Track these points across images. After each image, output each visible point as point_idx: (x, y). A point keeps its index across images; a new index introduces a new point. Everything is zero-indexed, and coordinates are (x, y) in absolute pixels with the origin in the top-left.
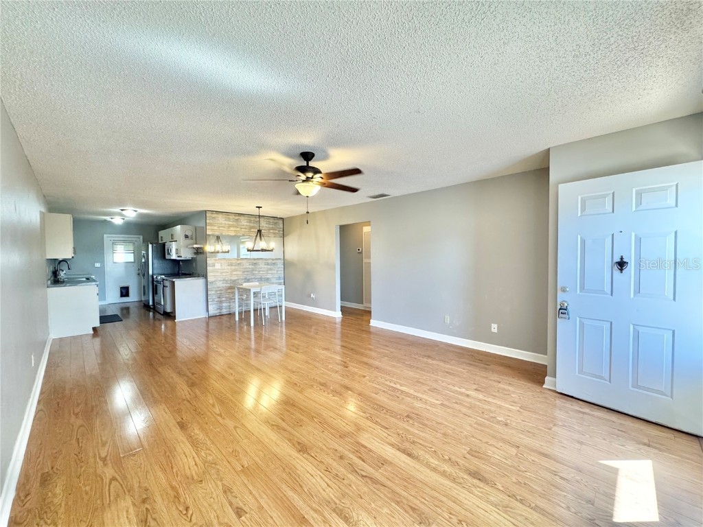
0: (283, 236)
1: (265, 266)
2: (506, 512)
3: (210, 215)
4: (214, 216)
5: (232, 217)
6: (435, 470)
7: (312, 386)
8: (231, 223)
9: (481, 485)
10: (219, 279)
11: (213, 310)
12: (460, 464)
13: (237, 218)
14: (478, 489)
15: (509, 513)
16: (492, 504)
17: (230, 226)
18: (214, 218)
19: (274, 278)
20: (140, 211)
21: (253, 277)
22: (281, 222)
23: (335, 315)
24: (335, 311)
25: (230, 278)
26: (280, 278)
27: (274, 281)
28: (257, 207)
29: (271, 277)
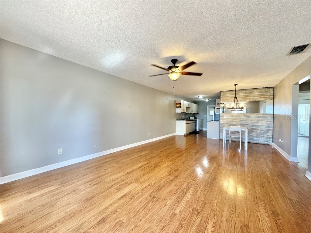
0: (274, 99)
2: (76, 228)
3: (222, 93)
6: (111, 205)
9: (95, 222)
10: (226, 123)
12: (112, 215)
14: (93, 220)
15: (75, 229)
16: (83, 223)
18: (225, 94)
19: (263, 126)
20: (204, 96)
21: (246, 124)
22: (272, 89)
23: (289, 158)
24: (290, 155)
25: (232, 123)
26: (268, 126)
27: (264, 128)
28: (234, 85)
29: (261, 125)
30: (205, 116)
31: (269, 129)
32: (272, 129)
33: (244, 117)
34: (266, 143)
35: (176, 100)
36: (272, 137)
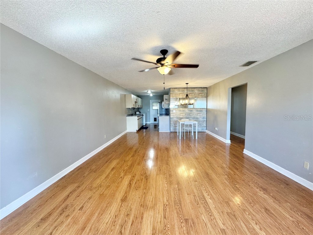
0: (207, 97)
1: (196, 112)
3: (172, 90)
4: (173, 90)
5: (181, 90)
7: (165, 174)
8: (180, 92)
10: (175, 117)
11: (172, 130)
13: (183, 90)
17: (180, 94)
18: (173, 91)
19: (200, 118)
20: (152, 91)
21: (190, 117)
22: (206, 90)
23: (226, 141)
24: (226, 139)
25: (179, 117)
26: (204, 118)
27: (201, 119)
28: (186, 84)
29: (199, 117)
30: (148, 110)
31: (204, 120)
32: (206, 119)
33: (189, 111)
34: (202, 131)
35: (126, 94)
36: (205, 126)
